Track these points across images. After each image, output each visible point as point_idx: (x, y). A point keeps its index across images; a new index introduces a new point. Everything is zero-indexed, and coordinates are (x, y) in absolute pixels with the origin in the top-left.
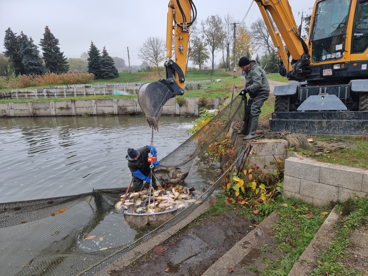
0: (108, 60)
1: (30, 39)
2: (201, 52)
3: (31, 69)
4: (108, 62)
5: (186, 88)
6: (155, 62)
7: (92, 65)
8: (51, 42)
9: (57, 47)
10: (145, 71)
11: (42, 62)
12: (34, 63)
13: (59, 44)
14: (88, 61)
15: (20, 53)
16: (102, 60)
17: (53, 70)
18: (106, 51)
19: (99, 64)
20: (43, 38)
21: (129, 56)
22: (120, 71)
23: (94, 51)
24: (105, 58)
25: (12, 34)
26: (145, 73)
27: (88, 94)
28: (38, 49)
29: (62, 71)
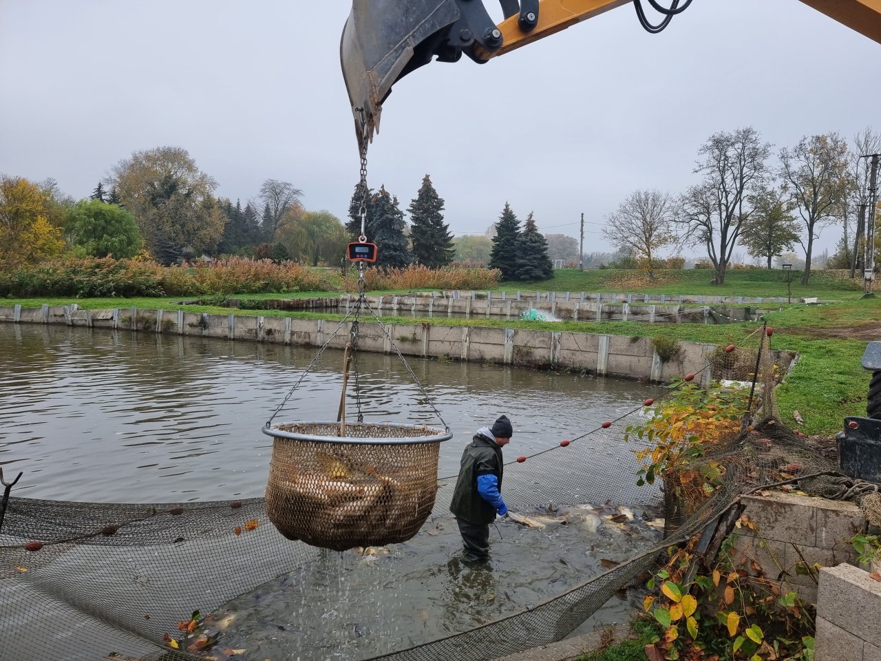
0: (536, 242)
1: (393, 199)
2: (777, 226)
3: (386, 257)
4: (534, 245)
5: (710, 314)
6: (644, 246)
7: (500, 251)
8: (429, 206)
9: (438, 214)
10: (616, 268)
11: (407, 243)
12: (392, 245)
13: (443, 209)
14: (493, 244)
15: (372, 225)
16: (522, 242)
17: (424, 260)
18: (533, 221)
19: (513, 251)
20: (416, 197)
21: (582, 234)
22: (558, 264)
23: (507, 223)
24: (529, 237)
25: (367, 191)
26: (616, 271)
27: (475, 311)
28: (405, 219)
29: (441, 261)
